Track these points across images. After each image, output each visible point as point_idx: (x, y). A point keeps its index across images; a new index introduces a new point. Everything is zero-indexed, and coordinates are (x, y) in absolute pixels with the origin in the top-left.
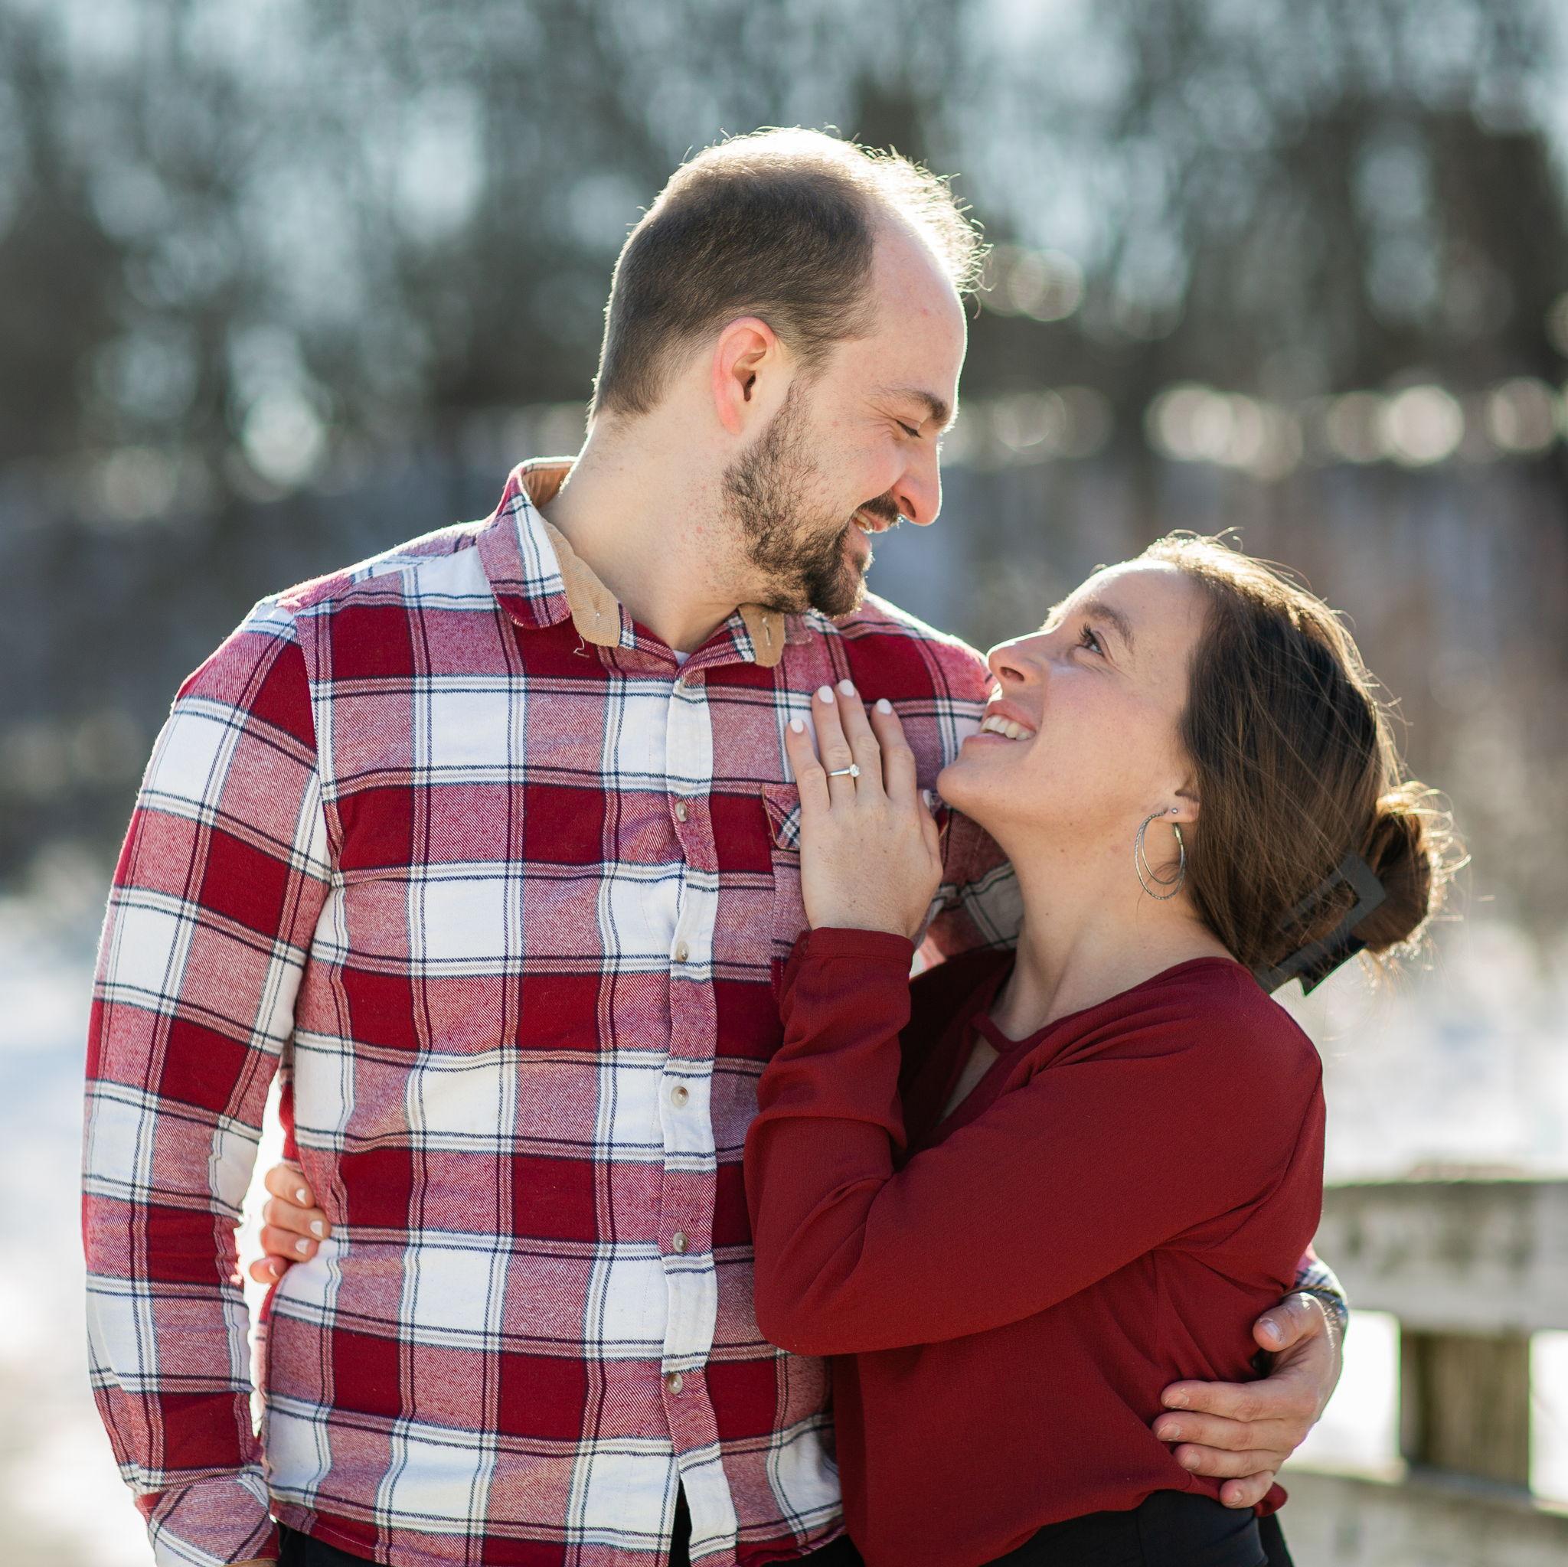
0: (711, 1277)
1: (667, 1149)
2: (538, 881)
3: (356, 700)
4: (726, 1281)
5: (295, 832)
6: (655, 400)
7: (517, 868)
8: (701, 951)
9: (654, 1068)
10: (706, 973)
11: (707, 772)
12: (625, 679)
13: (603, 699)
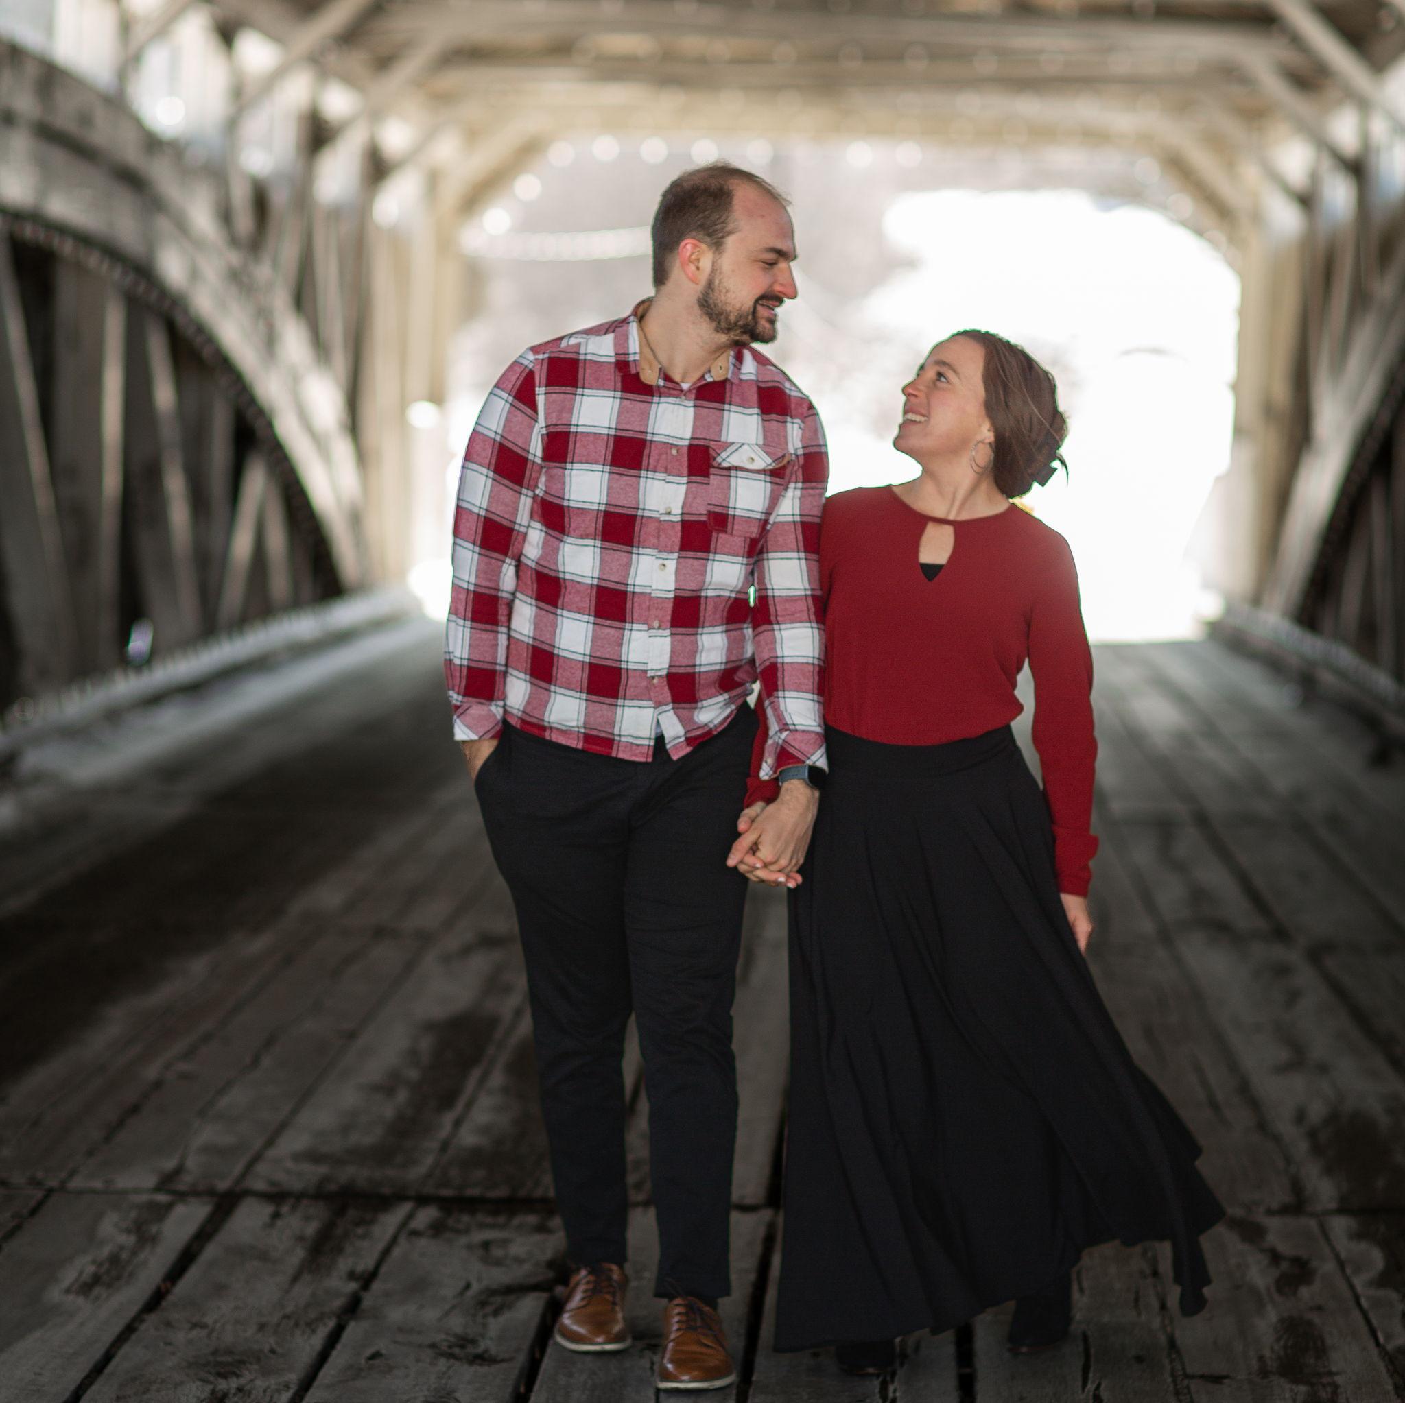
0: (668, 640)
1: (654, 588)
2: (615, 475)
3: (554, 395)
4: (675, 641)
5: (530, 445)
6: (666, 279)
7: (607, 468)
8: (677, 509)
9: (653, 556)
10: (678, 519)
11: (688, 436)
12: (660, 397)
13: (650, 404)
